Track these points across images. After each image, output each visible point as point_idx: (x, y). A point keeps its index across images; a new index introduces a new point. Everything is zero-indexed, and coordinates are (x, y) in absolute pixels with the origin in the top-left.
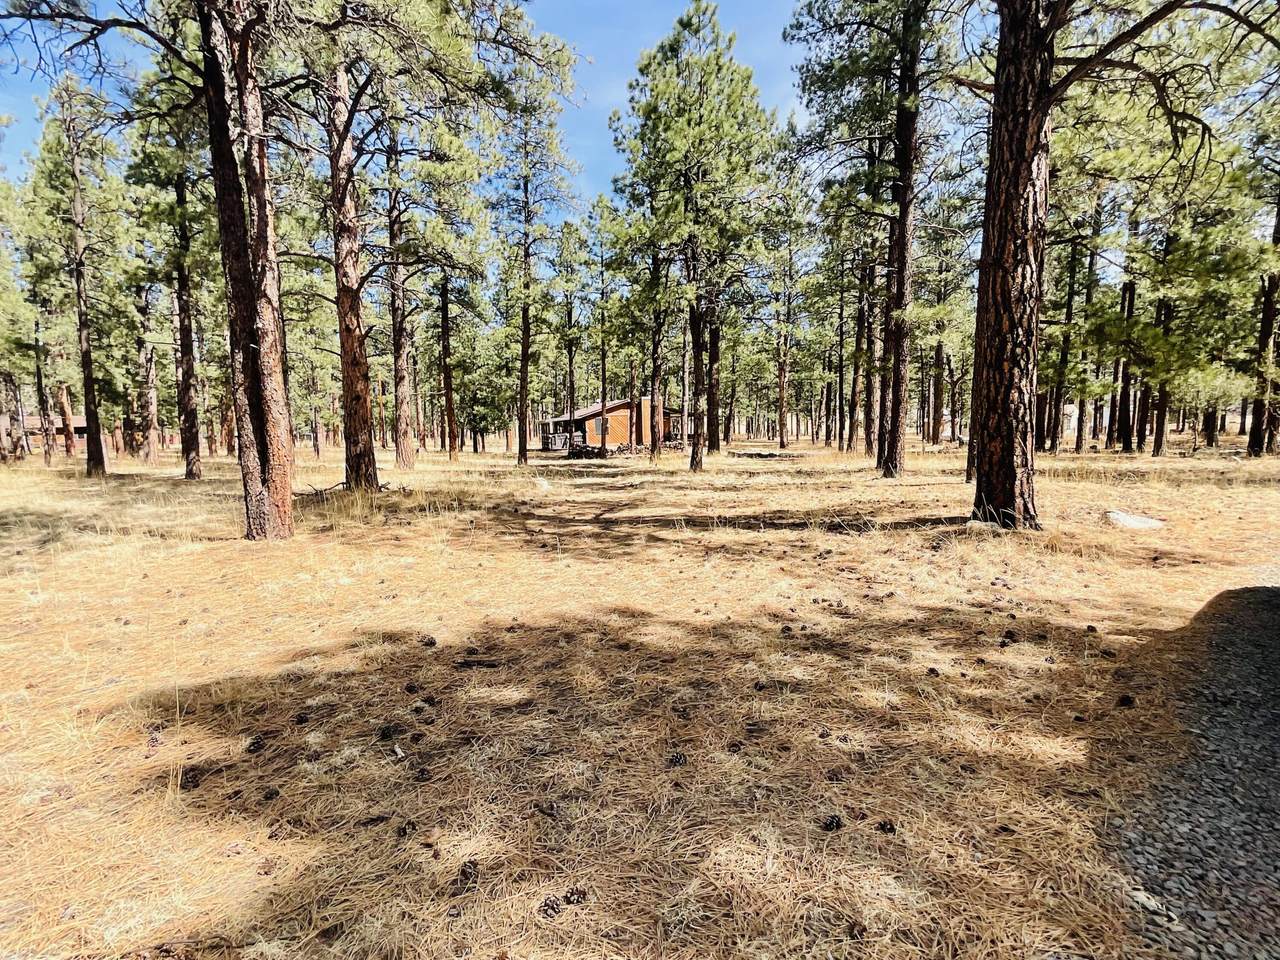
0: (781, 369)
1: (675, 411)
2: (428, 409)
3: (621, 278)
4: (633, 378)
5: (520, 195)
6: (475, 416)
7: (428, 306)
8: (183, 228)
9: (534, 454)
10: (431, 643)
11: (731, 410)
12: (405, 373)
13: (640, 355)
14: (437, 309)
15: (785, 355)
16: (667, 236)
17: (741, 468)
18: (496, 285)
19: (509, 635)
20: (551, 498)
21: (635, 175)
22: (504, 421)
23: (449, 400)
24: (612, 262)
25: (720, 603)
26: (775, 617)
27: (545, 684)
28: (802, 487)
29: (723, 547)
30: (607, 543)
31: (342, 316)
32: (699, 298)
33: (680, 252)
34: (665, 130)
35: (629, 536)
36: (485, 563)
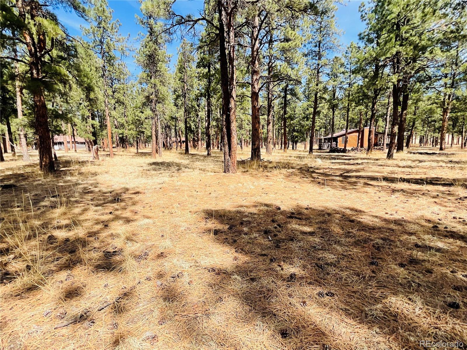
0: (445, 111)
1: (380, 133)
2: (277, 134)
3: (359, 77)
4: (361, 119)
5: (317, 49)
6: (293, 136)
7: (279, 97)
8: (209, 79)
9: (315, 151)
10: (279, 209)
11: (411, 133)
12: (271, 121)
13: (365, 110)
14: (283, 98)
15: (448, 104)
16: (384, 54)
17: (415, 159)
18: (305, 86)
19: (306, 210)
20: (322, 166)
21: (370, 30)
22: (304, 138)
23: (285, 130)
24: (356, 70)
25: (398, 212)
26: (429, 221)
27: (319, 228)
28: (452, 168)
29: (402, 190)
30: (345, 184)
31: (253, 102)
32: (399, 81)
33: (390, 61)
34: (388, 5)
35: (355, 182)
36: (297, 187)
